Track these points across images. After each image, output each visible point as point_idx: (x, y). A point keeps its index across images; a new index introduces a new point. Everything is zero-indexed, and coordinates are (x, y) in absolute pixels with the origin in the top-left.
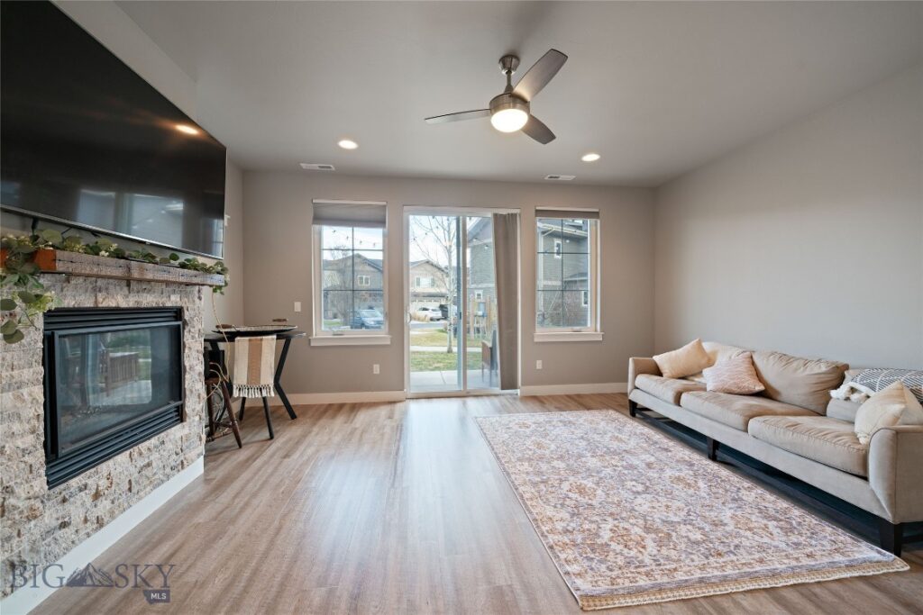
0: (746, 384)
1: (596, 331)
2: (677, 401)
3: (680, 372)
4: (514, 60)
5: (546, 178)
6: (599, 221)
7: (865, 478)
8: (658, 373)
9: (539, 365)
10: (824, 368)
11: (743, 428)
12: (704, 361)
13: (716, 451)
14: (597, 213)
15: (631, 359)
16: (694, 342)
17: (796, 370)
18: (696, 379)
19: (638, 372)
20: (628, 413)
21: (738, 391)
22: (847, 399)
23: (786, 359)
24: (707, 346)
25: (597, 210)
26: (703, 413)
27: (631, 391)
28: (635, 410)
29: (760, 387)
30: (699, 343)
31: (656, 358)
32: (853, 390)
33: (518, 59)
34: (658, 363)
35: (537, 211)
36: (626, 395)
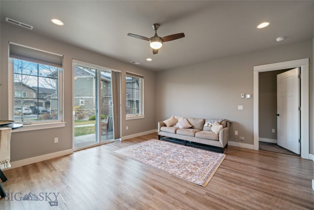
0: (188, 126)
1: (142, 115)
2: (176, 133)
3: (171, 125)
4: (158, 26)
5: (131, 62)
6: (143, 80)
7: (219, 141)
8: (165, 126)
9: (127, 128)
10: (202, 120)
11: (194, 136)
12: (176, 121)
13: (186, 143)
14: (143, 77)
15: (159, 123)
16: (173, 116)
17: (197, 121)
18: (175, 126)
19: (161, 126)
20: (158, 139)
21: (187, 128)
22: (208, 126)
23: (194, 119)
24: (176, 117)
25: (143, 76)
26: (183, 134)
27: (159, 132)
28: (160, 138)
29: (191, 126)
30: (174, 117)
31: (164, 122)
32: (208, 124)
33: (159, 26)
34: (165, 123)
35: (127, 73)
36: (157, 133)
